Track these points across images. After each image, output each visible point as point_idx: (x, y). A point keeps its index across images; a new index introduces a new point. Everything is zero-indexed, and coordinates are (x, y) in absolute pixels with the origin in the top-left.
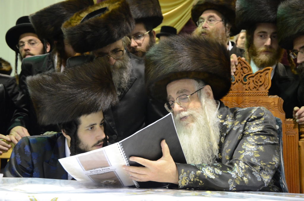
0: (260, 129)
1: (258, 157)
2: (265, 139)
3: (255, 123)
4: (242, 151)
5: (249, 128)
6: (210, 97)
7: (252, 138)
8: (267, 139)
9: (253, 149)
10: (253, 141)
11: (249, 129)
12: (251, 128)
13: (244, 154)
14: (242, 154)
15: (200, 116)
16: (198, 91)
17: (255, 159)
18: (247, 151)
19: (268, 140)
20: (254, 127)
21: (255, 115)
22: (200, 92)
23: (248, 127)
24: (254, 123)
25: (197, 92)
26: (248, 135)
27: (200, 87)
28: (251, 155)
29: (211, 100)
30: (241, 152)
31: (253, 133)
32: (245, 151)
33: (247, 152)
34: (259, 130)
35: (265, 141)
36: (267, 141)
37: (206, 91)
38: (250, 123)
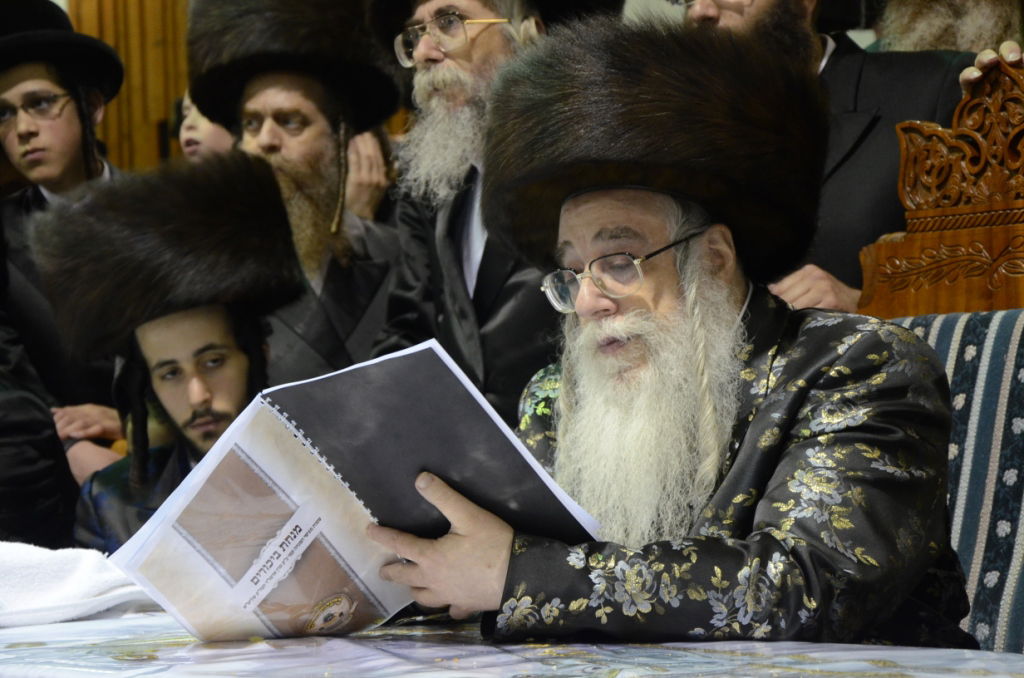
0: (853, 418)
1: (845, 530)
2: (875, 460)
3: (839, 396)
4: (786, 502)
5: (815, 415)
6: (722, 274)
7: (823, 455)
8: (882, 457)
9: (830, 495)
10: (830, 463)
11: (812, 415)
12: (820, 416)
13: (793, 515)
14: (786, 514)
15: (674, 345)
16: (680, 242)
17: (835, 538)
18: (805, 502)
19: (885, 464)
20: (831, 412)
21: (846, 365)
22: (687, 248)
23: (813, 411)
24: (837, 396)
25: (673, 249)
26: (812, 441)
27: (688, 230)
28: (819, 521)
29: (722, 283)
30: (784, 508)
31: (827, 433)
32: (798, 504)
33: (805, 506)
34: (852, 423)
35: (874, 465)
36: (882, 468)
37: (712, 246)
38: (821, 394)
